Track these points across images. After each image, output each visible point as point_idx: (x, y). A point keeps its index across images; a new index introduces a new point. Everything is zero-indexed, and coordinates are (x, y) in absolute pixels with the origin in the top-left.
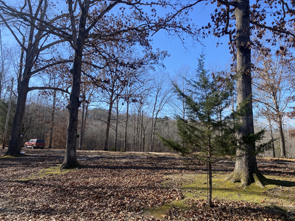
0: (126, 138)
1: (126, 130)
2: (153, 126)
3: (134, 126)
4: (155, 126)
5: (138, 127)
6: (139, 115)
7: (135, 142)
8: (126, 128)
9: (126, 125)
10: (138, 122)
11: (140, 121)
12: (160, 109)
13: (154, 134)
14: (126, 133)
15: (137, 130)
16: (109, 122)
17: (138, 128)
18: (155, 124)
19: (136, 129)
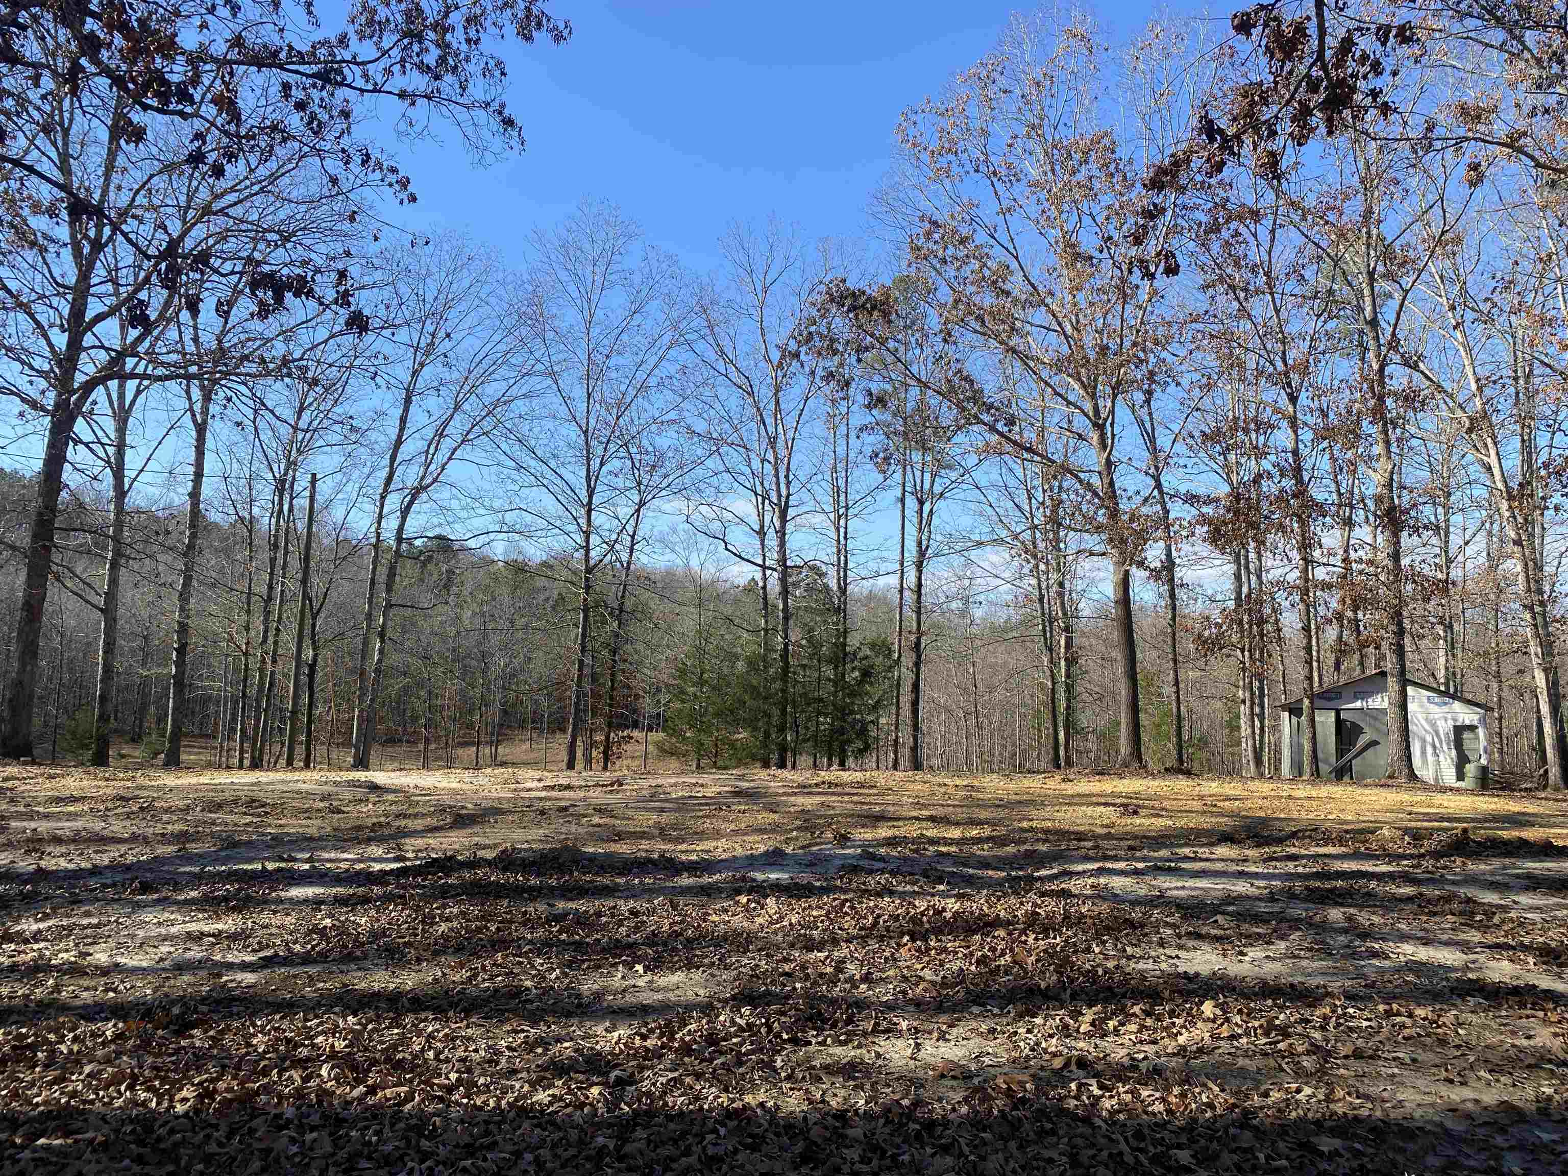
0: (180, 663)
1: (182, 609)
2: (381, 586)
3: (243, 586)
4: (389, 590)
5: (271, 587)
6: (281, 511)
7: (252, 692)
8: (184, 597)
9: (188, 580)
10: (273, 561)
11: (286, 553)
12: (428, 481)
13: (382, 635)
14: (183, 629)
15: (267, 614)
16: (47, 549)
17: (270, 598)
18: (392, 574)
19: (257, 606)
